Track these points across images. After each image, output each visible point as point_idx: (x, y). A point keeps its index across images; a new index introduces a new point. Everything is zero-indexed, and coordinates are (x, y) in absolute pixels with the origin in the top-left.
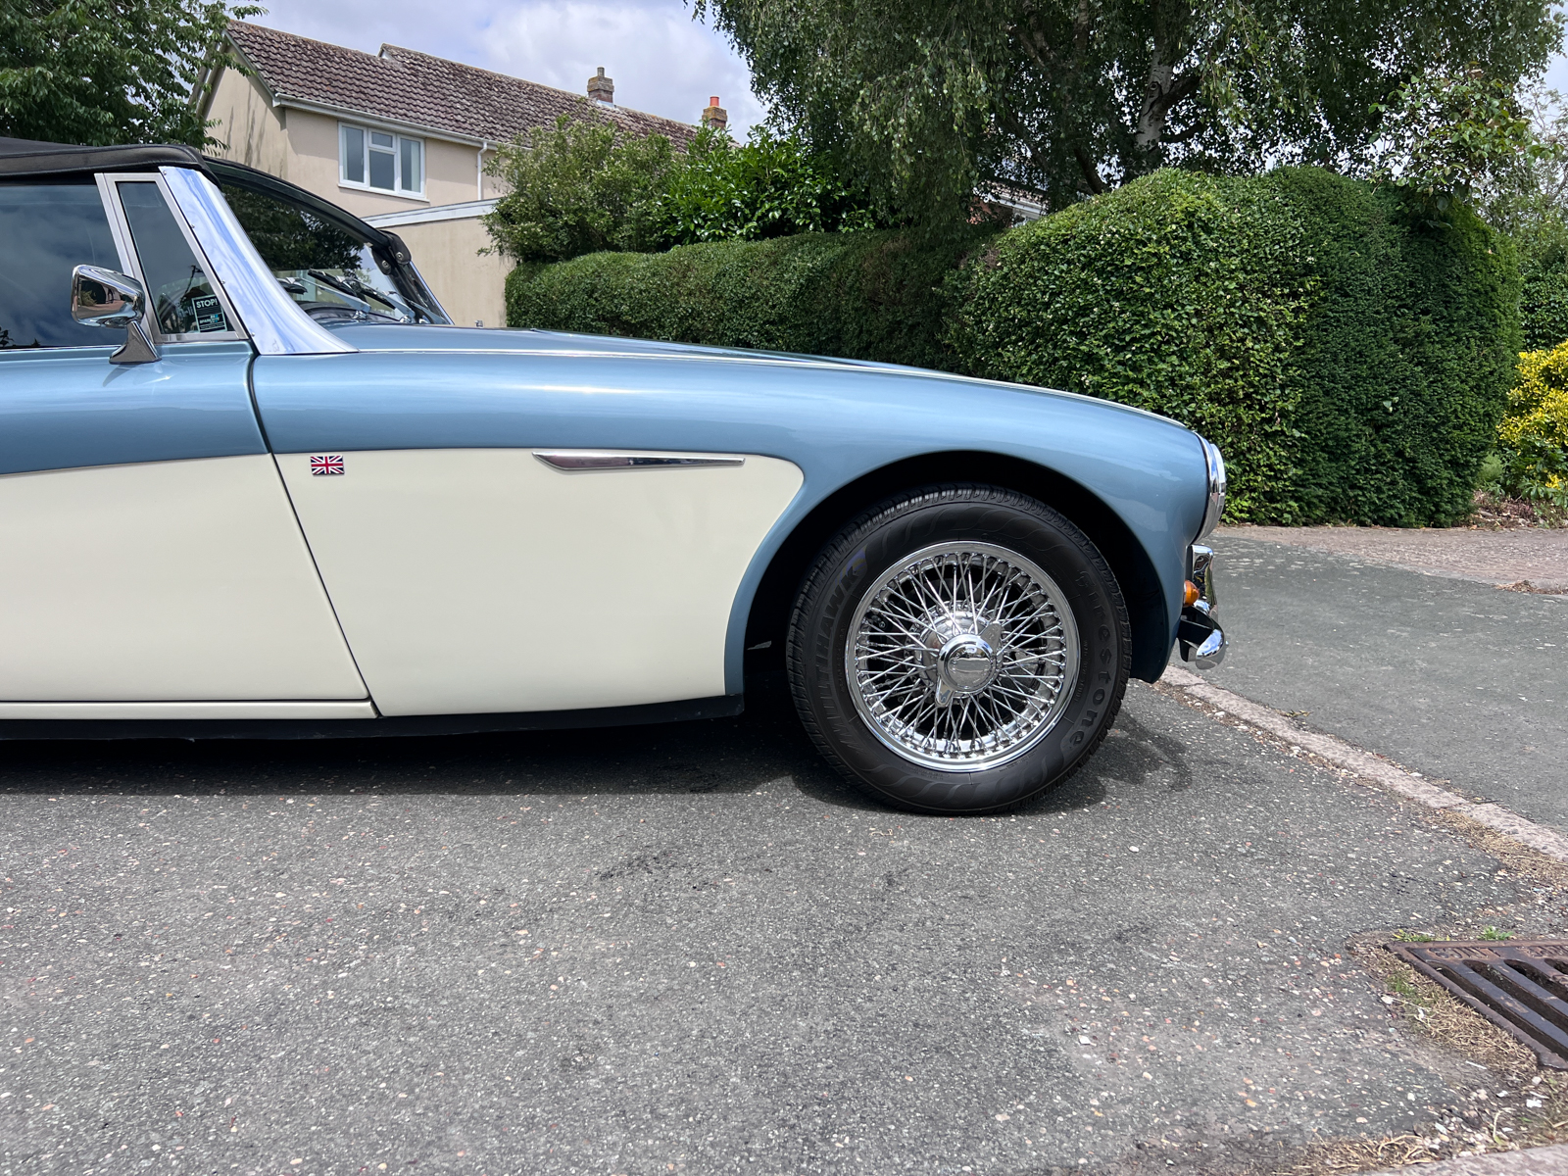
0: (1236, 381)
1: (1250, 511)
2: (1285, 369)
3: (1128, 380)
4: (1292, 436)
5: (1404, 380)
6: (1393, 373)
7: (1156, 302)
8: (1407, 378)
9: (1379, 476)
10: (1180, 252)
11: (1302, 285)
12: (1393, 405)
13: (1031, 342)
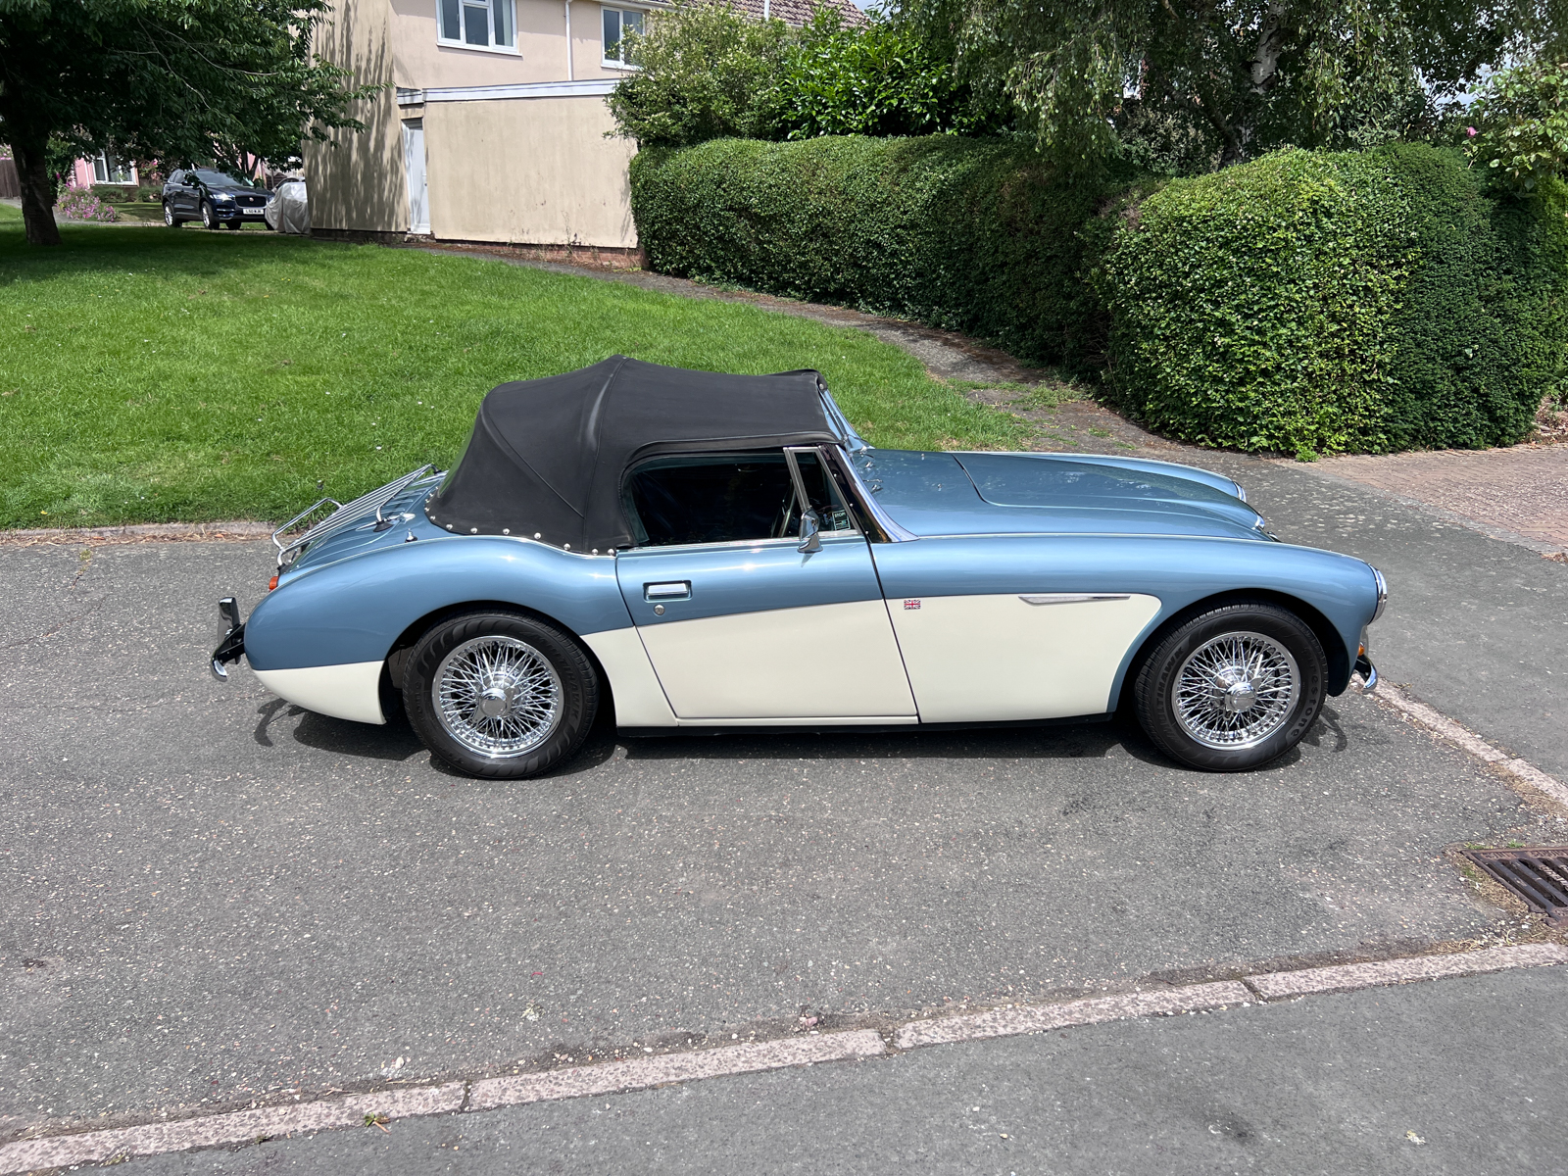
0: (1343, 340)
1: (1346, 444)
2: (1385, 328)
3: (1253, 343)
4: (1387, 382)
5: (1484, 331)
6: (1475, 325)
7: (1282, 279)
8: (1487, 328)
9: (1456, 409)
10: (1305, 236)
11: (1404, 256)
12: (1474, 351)
13: (1170, 302)
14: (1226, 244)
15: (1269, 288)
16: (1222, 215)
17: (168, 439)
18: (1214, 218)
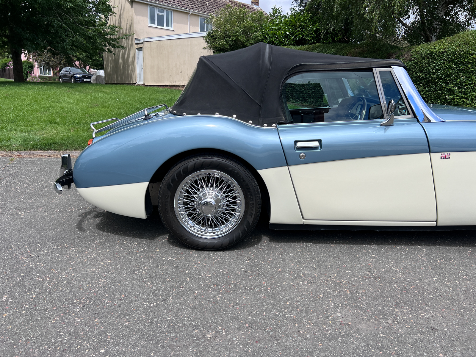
3: (462, 98)
7: (474, 73)
13: (426, 85)
14: (452, 61)
15: (469, 77)
16: (449, 50)
17: (51, 123)
18: (446, 52)
